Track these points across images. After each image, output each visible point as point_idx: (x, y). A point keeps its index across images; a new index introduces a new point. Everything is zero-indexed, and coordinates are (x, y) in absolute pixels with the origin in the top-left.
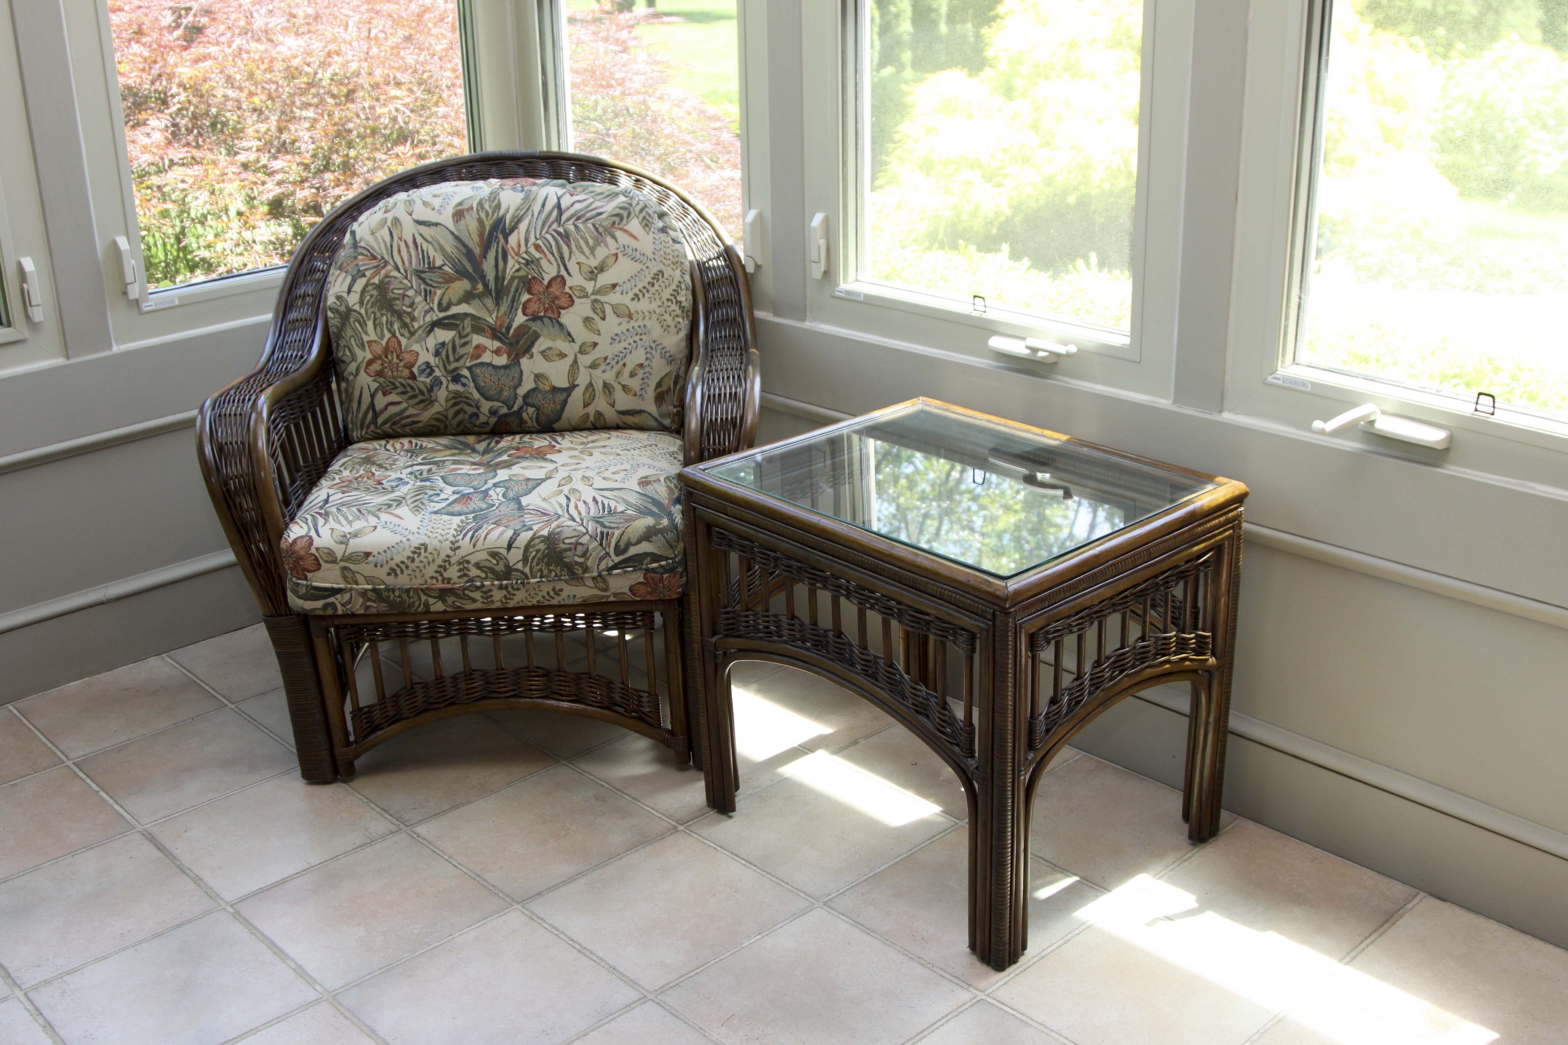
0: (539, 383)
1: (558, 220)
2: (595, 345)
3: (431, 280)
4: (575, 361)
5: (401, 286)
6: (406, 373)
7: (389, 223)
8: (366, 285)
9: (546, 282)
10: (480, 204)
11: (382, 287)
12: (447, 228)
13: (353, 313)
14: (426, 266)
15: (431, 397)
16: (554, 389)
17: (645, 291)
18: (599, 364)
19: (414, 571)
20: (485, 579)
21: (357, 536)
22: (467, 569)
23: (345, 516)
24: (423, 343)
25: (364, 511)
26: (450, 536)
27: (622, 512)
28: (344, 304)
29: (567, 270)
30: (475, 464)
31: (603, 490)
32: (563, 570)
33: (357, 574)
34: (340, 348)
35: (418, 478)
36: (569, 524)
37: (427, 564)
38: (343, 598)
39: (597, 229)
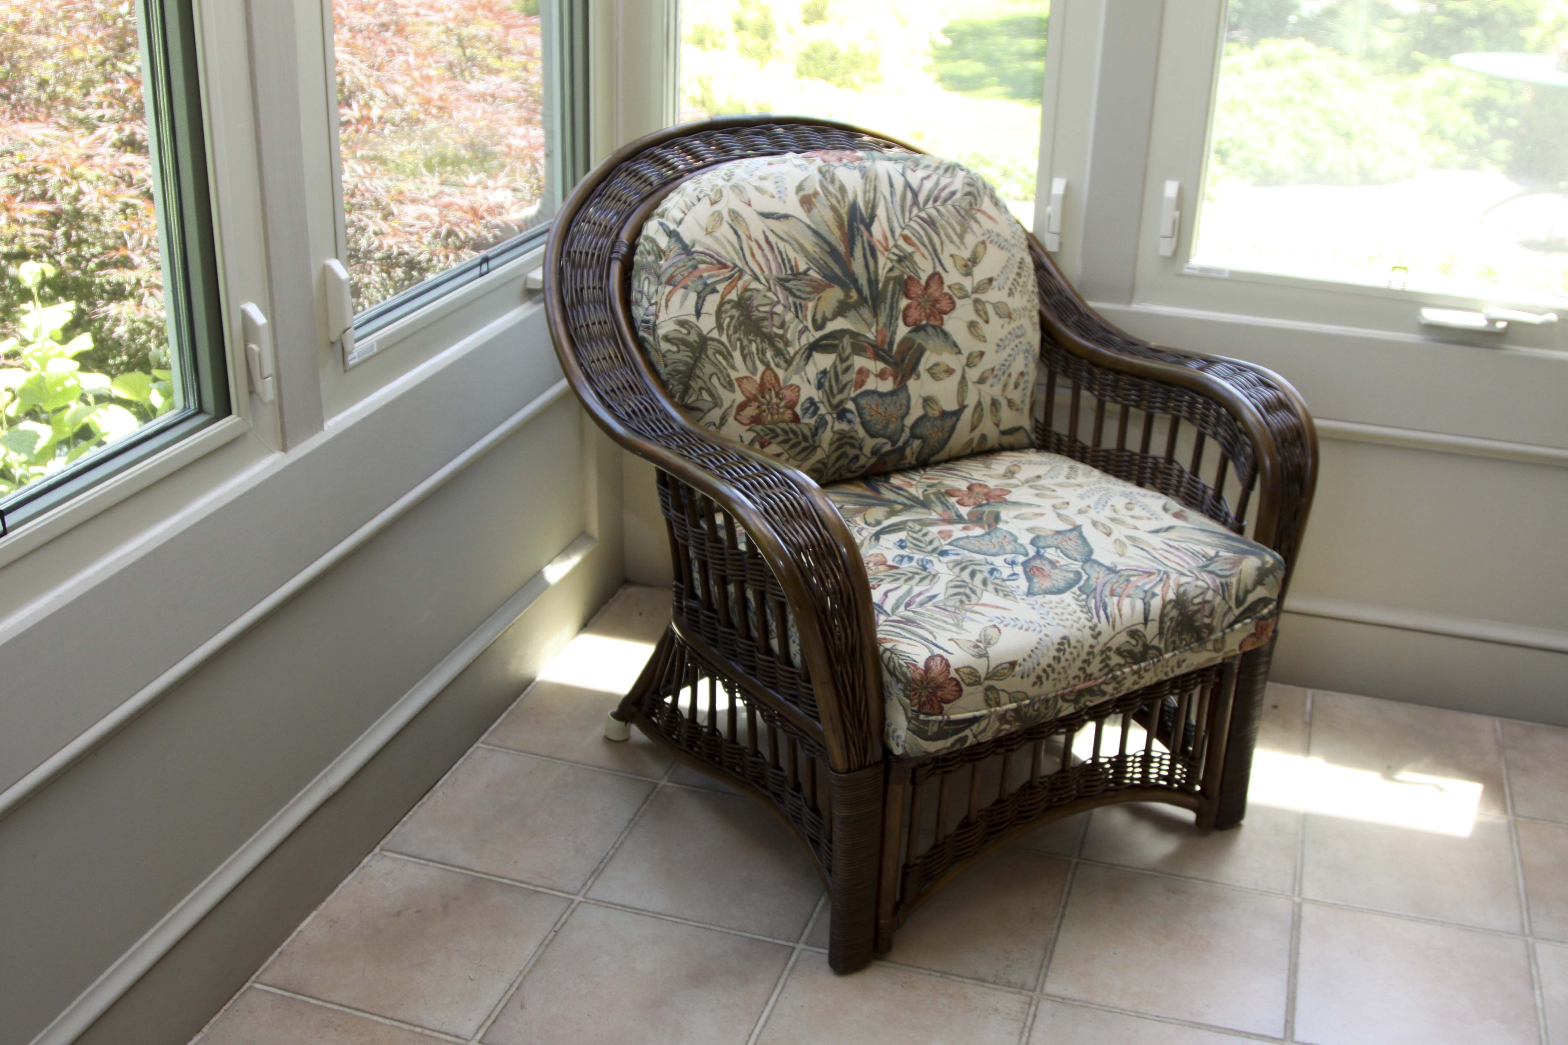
0: (928, 408)
1: (915, 203)
2: (982, 354)
3: (799, 290)
4: (963, 377)
5: (767, 301)
6: (788, 415)
7: (726, 217)
8: (721, 304)
9: (923, 282)
10: (822, 186)
11: (744, 304)
12: (801, 221)
13: (709, 342)
14: (789, 272)
15: (814, 442)
16: (944, 414)
17: (1015, 283)
18: (987, 378)
19: (1059, 673)
20: (1123, 666)
21: (989, 643)
22: (1108, 658)
23: (937, 619)
24: (803, 373)
25: (948, 608)
26: (1083, 621)
27: (1217, 555)
28: (693, 332)
29: (942, 265)
30: (949, 522)
31: (1157, 531)
32: (1192, 637)
33: (1001, 693)
34: (691, 391)
35: (928, 552)
36: (1183, 580)
37: (1071, 662)
38: (978, 727)
39: (958, 211)
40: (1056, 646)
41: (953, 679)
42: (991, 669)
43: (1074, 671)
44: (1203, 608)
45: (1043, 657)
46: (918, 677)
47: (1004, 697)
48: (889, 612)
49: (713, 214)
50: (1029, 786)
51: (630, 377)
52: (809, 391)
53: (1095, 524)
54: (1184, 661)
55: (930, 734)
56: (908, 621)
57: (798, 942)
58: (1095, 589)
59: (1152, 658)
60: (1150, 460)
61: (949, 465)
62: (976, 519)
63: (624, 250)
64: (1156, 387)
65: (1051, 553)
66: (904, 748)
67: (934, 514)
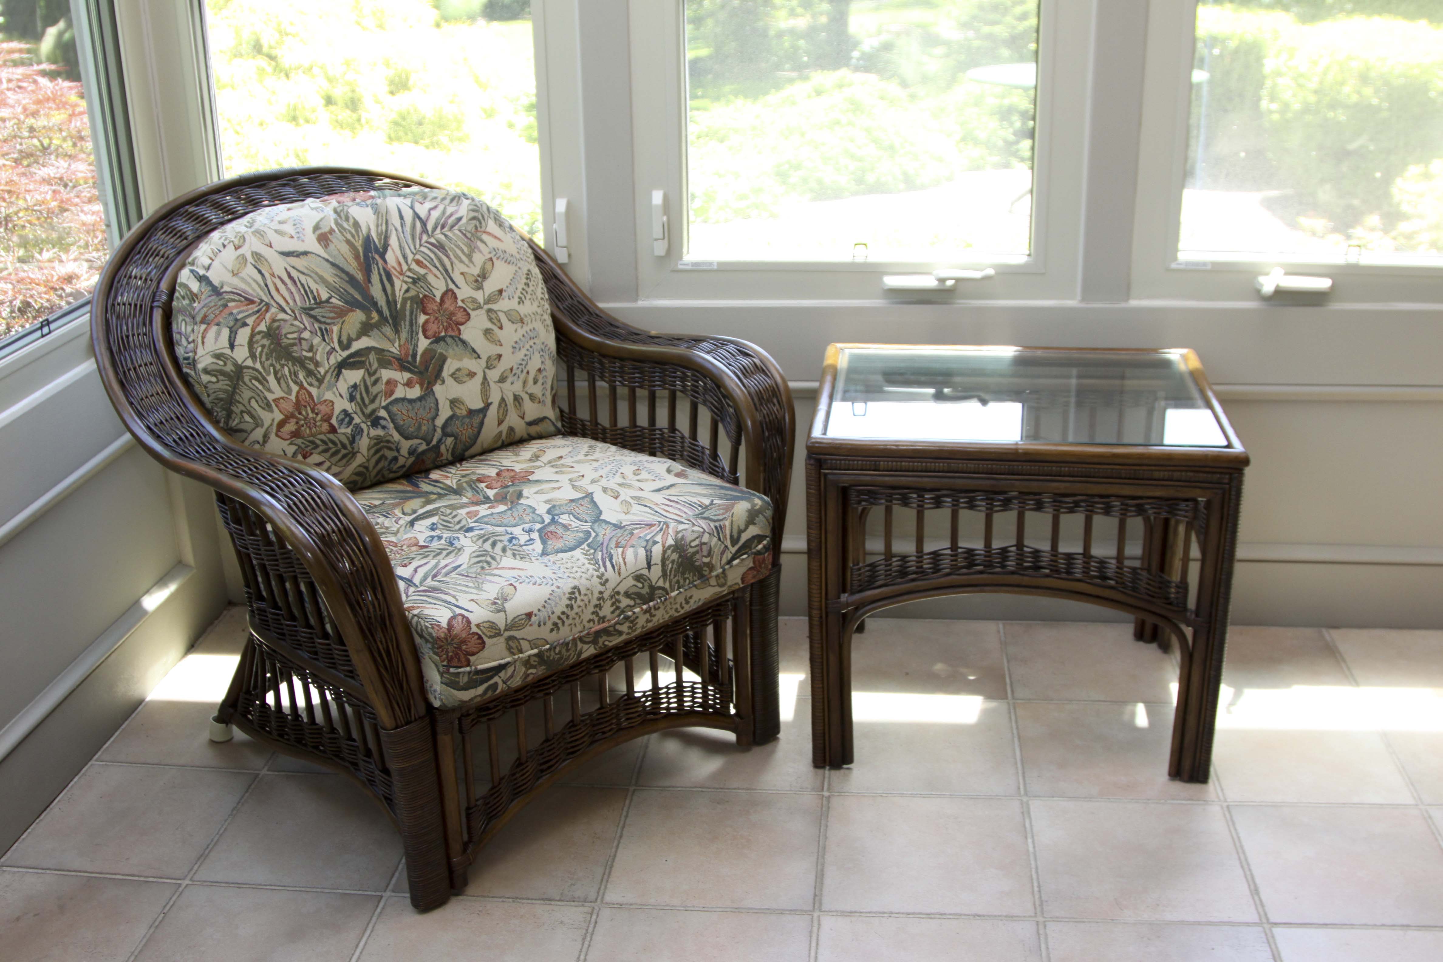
0: (455, 408)
1: (424, 230)
2: (500, 356)
3: (323, 317)
4: (485, 378)
5: (294, 329)
6: (325, 427)
7: (250, 259)
8: (252, 336)
9: (438, 299)
10: (337, 223)
11: (273, 334)
12: (319, 256)
13: (245, 371)
14: (313, 302)
15: (353, 448)
16: (471, 413)
17: (524, 292)
18: (507, 377)
19: (574, 619)
20: (634, 606)
21: (506, 599)
22: (619, 601)
23: (460, 585)
24: (335, 389)
25: (470, 575)
26: (591, 571)
27: (712, 503)
28: (229, 363)
29: (454, 282)
30: (477, 503)
31: (659, 490)
32: (694, 575)
33: (521, 641)
34: (233, 416)
35: (456, 531)
36: (681, 527)
37: (584, 608)
38: (506, 674)
39: (465, 235)
40: (568, 596)
41: (474, 634)
42: (509, 622)
43: (587, 615)
44: (701, 549)
45: (556, 606)
46: (443, 635)
47: (525, 645)
48: (418, 584)
49: (238, 258)
50: (572, 725)
51: (178, 410)
52: (342, 404)
53: (605, 490)
54: (691, 597)
55: (461, 684)
56: (434, 589)
57: (385, 891)
58: (602, 544)
59: (660, 598)
60: (658, 432)
61: (483, 457)
62: (501, 498)
63: (164, 298)
64: (654, 368)
65: (564, 519)
66: (441, 700)
67: (464, 498)
